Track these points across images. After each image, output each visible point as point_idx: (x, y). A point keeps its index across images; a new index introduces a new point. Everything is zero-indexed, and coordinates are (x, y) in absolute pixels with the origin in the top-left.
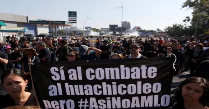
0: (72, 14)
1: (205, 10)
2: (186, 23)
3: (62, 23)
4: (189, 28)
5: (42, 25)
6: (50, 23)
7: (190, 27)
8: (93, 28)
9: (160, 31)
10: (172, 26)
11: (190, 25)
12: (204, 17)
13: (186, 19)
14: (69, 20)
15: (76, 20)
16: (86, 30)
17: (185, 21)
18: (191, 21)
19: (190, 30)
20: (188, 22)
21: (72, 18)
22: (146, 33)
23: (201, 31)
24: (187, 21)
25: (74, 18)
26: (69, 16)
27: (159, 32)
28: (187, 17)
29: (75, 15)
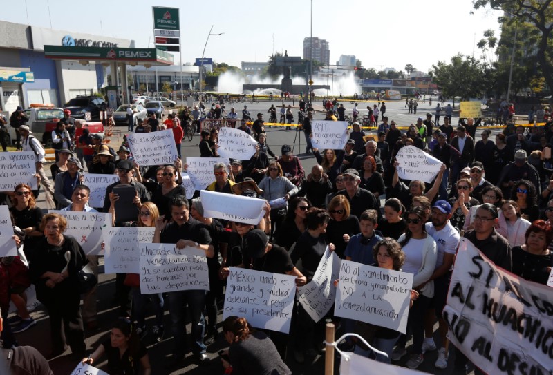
0: (166, 16)
1: (530, 17)
2: (486, 52)
3: (148, 55)
4: (493, 68)
5: (85, 61)
6: (110, 55)
7: (495, 64)
8: (220, 63)
9: (414, 75)
10: (449, 62)
11: (495, 58)
12: (529, 32)
13: (486, 39)
14: (158, 40)
15: (176, 41)
16: (196, 69)
17: (481, 44)
18: (497, 45)
19: (494, 74)
20: (490, 49)
21: (167, 34)
22: (374, 83)
23: (523, 80)
24: (487, 46)
25: (172, 34)
26: (157, 26)
27: (413, 79)
28: (488, 34)
29: (174, 22)
